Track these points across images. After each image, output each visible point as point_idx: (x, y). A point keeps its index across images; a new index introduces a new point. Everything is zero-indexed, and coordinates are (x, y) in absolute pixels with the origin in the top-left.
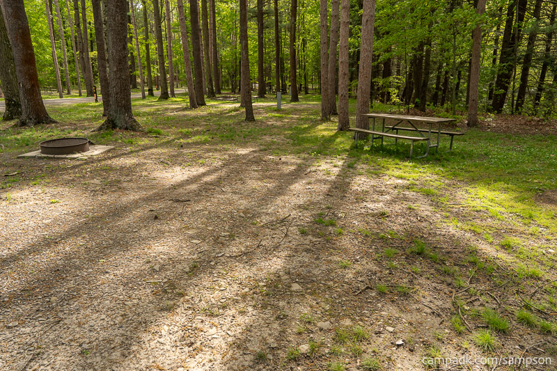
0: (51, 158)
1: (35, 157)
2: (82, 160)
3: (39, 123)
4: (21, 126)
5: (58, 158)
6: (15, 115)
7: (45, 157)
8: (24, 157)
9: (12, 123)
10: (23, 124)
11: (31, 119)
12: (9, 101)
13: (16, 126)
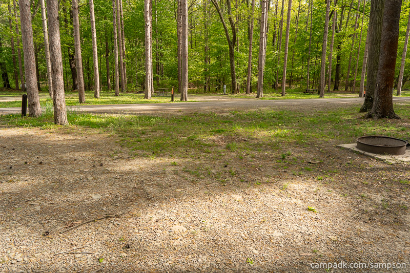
0: (361, 154)
1: (349, 149)
2: (388, 163)
3: (383, 117)
4: (367, 118)
5: (367, 156)
6: (369, 108)
7: (356, 152)
8: (341, 147)
9: (363, 114)
10: (370, 116)
11: (377, 113)
12: (368, 97)
13: (364, 117)
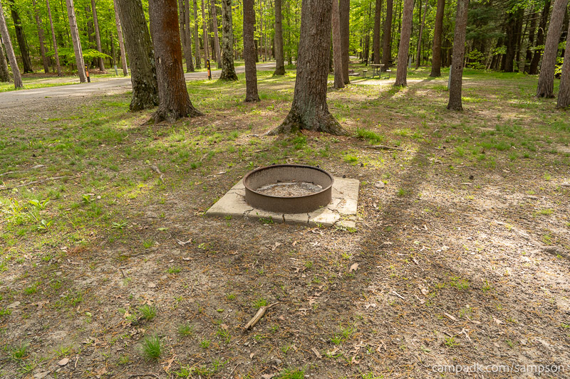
3: (181, 116)
4: (159, 121)
7: (265, 219)
9: (145, 116)
10: (162, 118)
11: (171, 111)
12: (139, 83)
13: (151, 122)
